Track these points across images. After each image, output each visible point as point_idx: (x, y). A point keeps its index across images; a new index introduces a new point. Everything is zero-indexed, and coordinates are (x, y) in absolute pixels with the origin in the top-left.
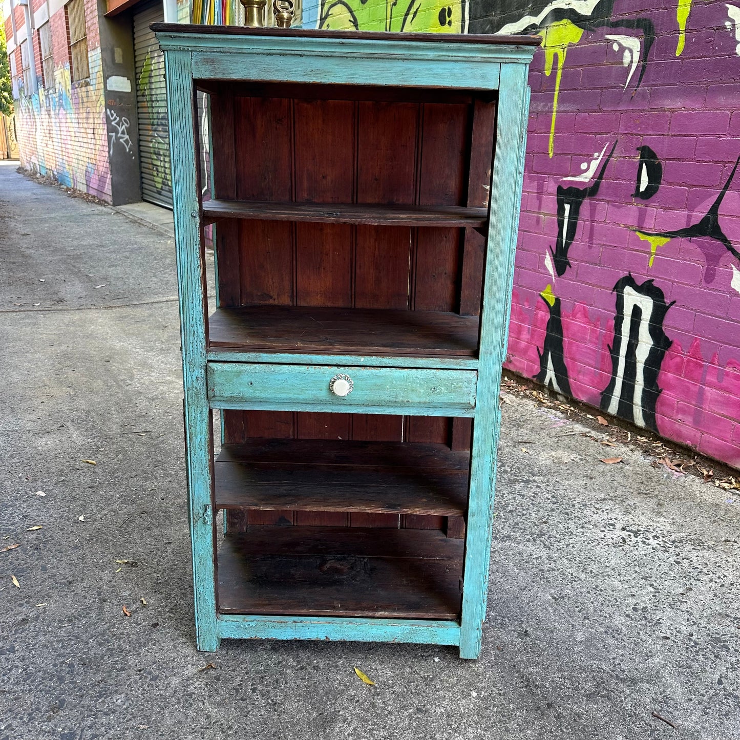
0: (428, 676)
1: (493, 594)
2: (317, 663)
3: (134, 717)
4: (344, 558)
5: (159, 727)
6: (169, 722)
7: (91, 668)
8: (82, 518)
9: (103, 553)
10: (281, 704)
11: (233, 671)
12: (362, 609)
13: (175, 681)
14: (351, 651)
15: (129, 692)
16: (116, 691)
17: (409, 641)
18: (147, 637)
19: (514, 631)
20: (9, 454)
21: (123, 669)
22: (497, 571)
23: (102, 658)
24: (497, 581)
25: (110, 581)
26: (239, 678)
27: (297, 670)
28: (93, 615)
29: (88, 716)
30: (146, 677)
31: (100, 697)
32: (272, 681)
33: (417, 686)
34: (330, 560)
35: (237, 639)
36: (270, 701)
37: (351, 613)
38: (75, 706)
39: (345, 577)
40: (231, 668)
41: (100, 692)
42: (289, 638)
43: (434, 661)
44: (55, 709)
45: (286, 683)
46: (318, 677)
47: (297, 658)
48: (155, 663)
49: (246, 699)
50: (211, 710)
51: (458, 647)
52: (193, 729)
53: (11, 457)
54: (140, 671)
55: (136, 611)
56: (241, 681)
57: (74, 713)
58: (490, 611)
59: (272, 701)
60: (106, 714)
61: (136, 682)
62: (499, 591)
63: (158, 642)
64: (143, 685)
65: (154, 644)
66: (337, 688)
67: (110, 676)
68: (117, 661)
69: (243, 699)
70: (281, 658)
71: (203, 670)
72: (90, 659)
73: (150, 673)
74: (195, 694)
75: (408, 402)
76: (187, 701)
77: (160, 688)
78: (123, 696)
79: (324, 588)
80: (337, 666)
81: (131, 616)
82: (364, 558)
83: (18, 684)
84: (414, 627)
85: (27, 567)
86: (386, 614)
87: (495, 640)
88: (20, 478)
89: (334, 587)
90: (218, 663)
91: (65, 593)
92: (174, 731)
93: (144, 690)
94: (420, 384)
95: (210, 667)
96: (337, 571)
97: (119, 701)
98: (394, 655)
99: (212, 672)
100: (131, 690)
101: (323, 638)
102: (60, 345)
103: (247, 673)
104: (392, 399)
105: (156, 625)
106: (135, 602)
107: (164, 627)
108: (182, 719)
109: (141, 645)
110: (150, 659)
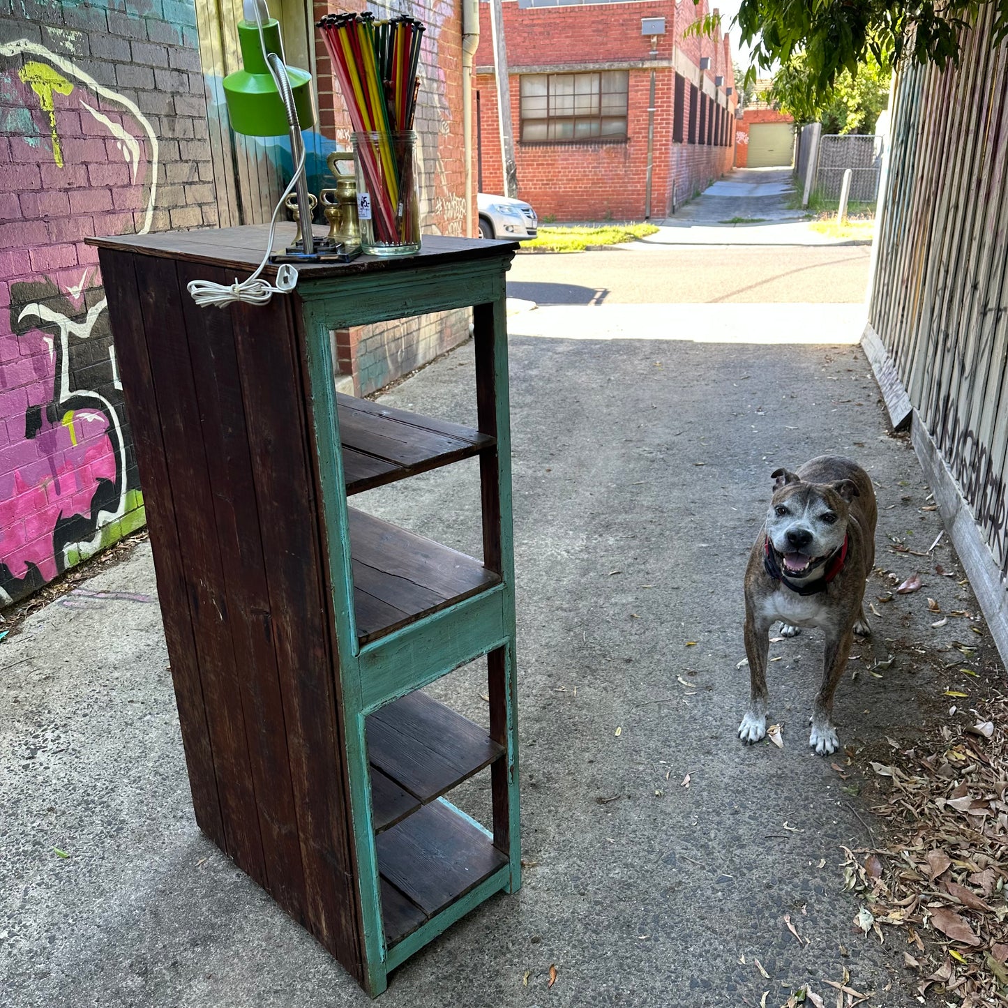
3: (613, 852)
6: (589, 836)
7: (624, 918)
13: (561, 867)
15: (605, 876)
18: (553, 929)
21: (597, 903)
23: (609, 926)
29: (647, 871)
30: (582, 883)
38: (654, 886)
41: (628, 889)
44: (672, 890)
48: (566, 894)
54: (583, 894)
55: (542, 973)
57: (658, 880)
60: (633, 867)
61: (594, 883)
63: (547, 917)
64: (589, 878)
65: (553, 916)
68: (597, 915)
72: (621, 928)
73: (577, 885)
76: (564, 846)
77: (577, 867)
78: (611, 875)
81: (552, 967)
83: (698, 935)
93: (591, 872)
97: (617, 872)
99: (526, 859)
100: (602, 877)
105: (535, 941)
106: (535, 987)
107: (529, 933)
108: (578, 833)
109: (565, 922)
110: (566, 902)
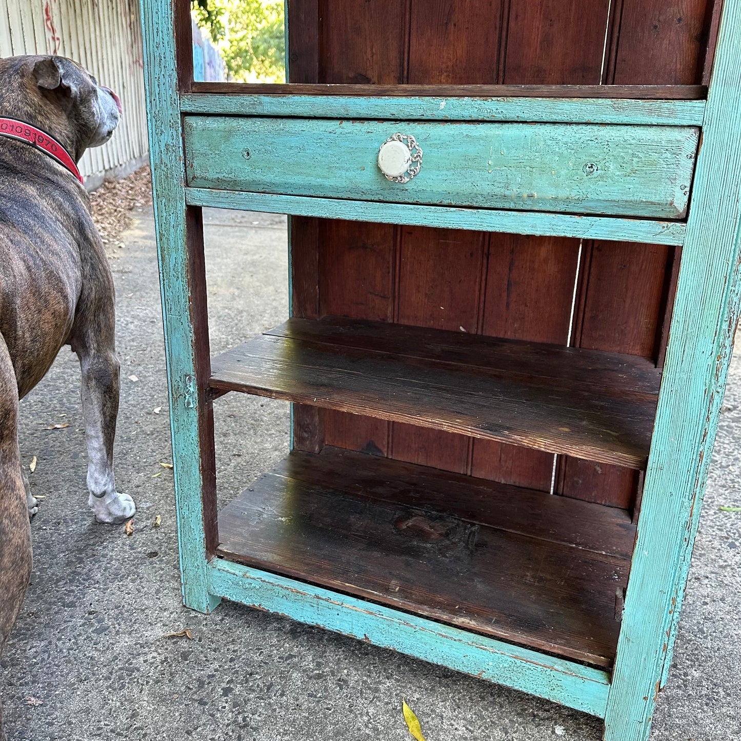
1: (706, 637)
2: (347, 675)
3: (33, 682)
4: (441, 518)
5: (55, 708)
6: (74, 705)
7: (34, 592)
8: (157, 410)
9: (153, 451)
10: (255, 729)
11: (215, 650)
12: (433, 604)
13: (125, 641)
14: (412, 670)
15: (54, 641)
16: (39, 634)
17: (508, 684)
18: (133, 568)
19: (733, 718)
20: (132, 337)
21: (71, 605)
22: (723, 600)
23: (58, 581)
24: (718, 618)
25: (138, 486)
26: (216, 665)
27: (310, 678)
30: (92, 625)
31: (14, 636)
32: (261, 685)
34: (416, 515)
35: (234, 602)
36: (240, 719)
37: (412, 606)
39: (429, 545)
40: (214, 646)
41: (20, 629)
42: (309, 621)
43: (553, 732)
45: (282, 695)
46: (338, 699)
47: (321, 657)
48: (117, 607)
49: (206, 704)
50: (145, 704)
51: (601, 721)
52: (99, 729)
53: (133, 340)
54: (90, 613)
55: (142, 530)
56: (216, 670)
58: (692, 666)
59: (244, 719)
61: (74, 628)
62: (718, 635)
63: (141, 579)
64: (80, 635)
65: (133, 581)
66: (359, 729)
67: (48, 609)
68: (73, 591)
69: (202, 702)
70: (296, 650)
71: (173, 637)
72: (42, 580)
73: (100, 621)
74: (138, 670)
75: (531, 196)
76: (121, 678)
77: (98, 647)
78: (43, 644)
79: (387, 555)
80: (377, 690)
81: (130, 534)
82: (473, 525)
84: (518, 662)
85: (59, 451)
86: (473, 624)
88: (125, 360)
89: (404, 558)
90: (201, 631)
91: (76, 489)
92: (70, 723)
93: (76, 643)
94: (561, 155)
95: (184, 636)
96: (422, 535)
97: (34, 650)
98: (483, 698)
99: (184, 644)
100: (59, 639)
101: (360, 637)
103: (232, 660)
104: (497, 191)
105: (154, 554)
106: (148, 519)
107: (161, 561)
108: (96, 707)
109: (117, 576)
110: (114, 599)
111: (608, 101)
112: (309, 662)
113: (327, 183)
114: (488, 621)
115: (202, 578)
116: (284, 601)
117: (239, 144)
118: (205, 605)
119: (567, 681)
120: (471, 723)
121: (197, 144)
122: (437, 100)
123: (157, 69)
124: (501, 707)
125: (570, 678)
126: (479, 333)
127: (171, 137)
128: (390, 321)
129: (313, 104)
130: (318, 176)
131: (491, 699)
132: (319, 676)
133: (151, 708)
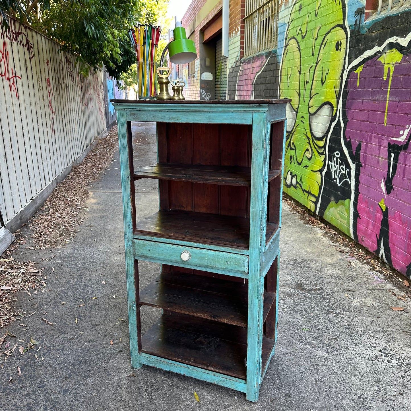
0: (228, 404)
1: (284, 371)
2: (180, 385)
3: (93, 389)
4: (208, 338)
5: (101, 396)
6: (106, 395)
7: (87, 364)
8: (114, 297)
9: (115, 314)
10: (154, 400)
11: (142, 379)
12: (202, 364)
13: (116, 378)
14: (198, 383)
15: (96, 378)
16: (92, 377)
17: (222, 385)
18: (115, 356)
19: (284, 393)
20: (100, 262)
21: (99, 368)
22: (293, 360)
23: (93, 361)
24: (289, 365)
25: (112, 328)
26: (143, 383)
27: (169, 386)
28: (99, 341)
29: (77, 384)
30: (106, 373)
31: (85, 377)
32: (156, 388)
33: (219, 408)
34: (201, 337)
35: (146, 365)
36: (150, 397)
37: (197, 365)
38: (74, 379)
39: (203, 347)
40: (141, 378)
41: (86, 375)
42: (168, 370)
43: (234, 398)
44: (66, 378)
45: (161, 391)
46: (177, 391)
47: (172, 380)
48: (112, 368)
49: (141, 394)
50: (124, 394)
51: (245, 394)
52: (113, 400)
53: (100, 264)
54: (105, 370)
55: (116, 343)
56: (143, 385)
57: (73, 382)
58: (277, 380)
59: (151, 397)
60: (84, 385)
61: (101, 374)
62: (288, 370)
63: (118, 359)
64: (103, 376)
65: (116, 360)
66: (182, 399)
67: (93, 369)
68: (98, 364)
69: (140, 393)
70: (165, 379)
71: (130, 376)
72: (89, 360)
73: (108, 372)
74: (121, 385)
75: (216, 267)
76: (117, 387)
77: (109, 379)
78: (93, 379)
79: (191, 350)
80: (188, 389)
81: (113, 345)
82: (217, 339)
83: (58, 364)
84: (224, 379)
85: (84, 315)
86: (212, 369)
87: (271, 395)
88: (99, 274)
89: (196, 351)
90: (137, 374)
91: (92, 329)
92: (105, 399)
93: (102, 379)
94: (221, 259)
95: (133, 376)
96: (201, 343)
97: (91, 381)
98: (217, 390)
99: (133, 378)
100: (98, 378)
101: (183, 374)
102: (145, 211)
103: (147, 382)
104: (208, 265)
105: (121, 351)
106: (117, 339)
107: (123, 353)
108: (111, 395)
109: (111, 359)
110: (111, 366)
111: (230, 248)
112: (169, 382)
113: (169, 259)
114: (217, 368)
115: (137, 358)
116: (161, 364)
117: (147, 248)
118: (138, 366)
119: (236, 383)
120: (213, 396)
121: (137, 247)
122: (195, 243)
123: (128, 228)
124: (222, 392)
125: (237, 383)
126: (219, 278)
127: (130, 243)
128: (193, 273)
129: (166, 240)
130: (167, 257)
131: (219, 390)
132: (172, 386)
133: (126, 395)
